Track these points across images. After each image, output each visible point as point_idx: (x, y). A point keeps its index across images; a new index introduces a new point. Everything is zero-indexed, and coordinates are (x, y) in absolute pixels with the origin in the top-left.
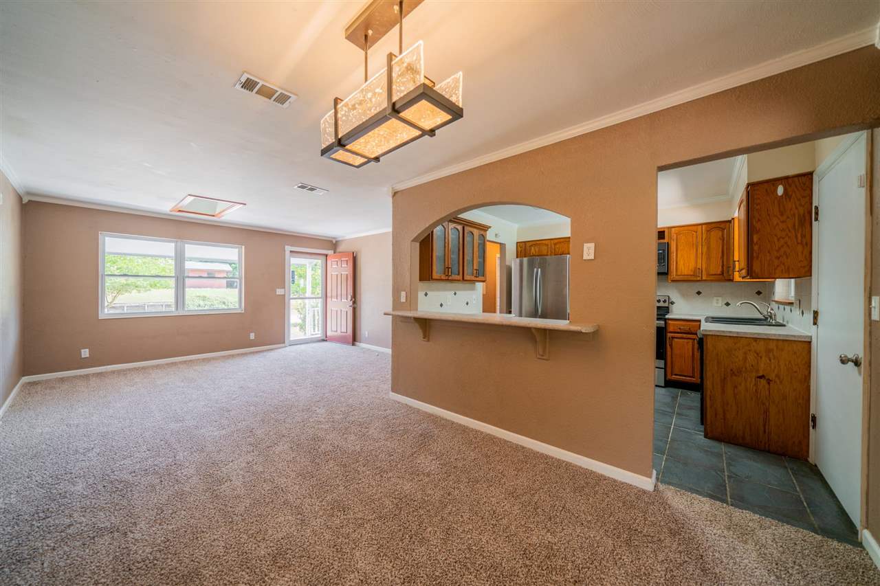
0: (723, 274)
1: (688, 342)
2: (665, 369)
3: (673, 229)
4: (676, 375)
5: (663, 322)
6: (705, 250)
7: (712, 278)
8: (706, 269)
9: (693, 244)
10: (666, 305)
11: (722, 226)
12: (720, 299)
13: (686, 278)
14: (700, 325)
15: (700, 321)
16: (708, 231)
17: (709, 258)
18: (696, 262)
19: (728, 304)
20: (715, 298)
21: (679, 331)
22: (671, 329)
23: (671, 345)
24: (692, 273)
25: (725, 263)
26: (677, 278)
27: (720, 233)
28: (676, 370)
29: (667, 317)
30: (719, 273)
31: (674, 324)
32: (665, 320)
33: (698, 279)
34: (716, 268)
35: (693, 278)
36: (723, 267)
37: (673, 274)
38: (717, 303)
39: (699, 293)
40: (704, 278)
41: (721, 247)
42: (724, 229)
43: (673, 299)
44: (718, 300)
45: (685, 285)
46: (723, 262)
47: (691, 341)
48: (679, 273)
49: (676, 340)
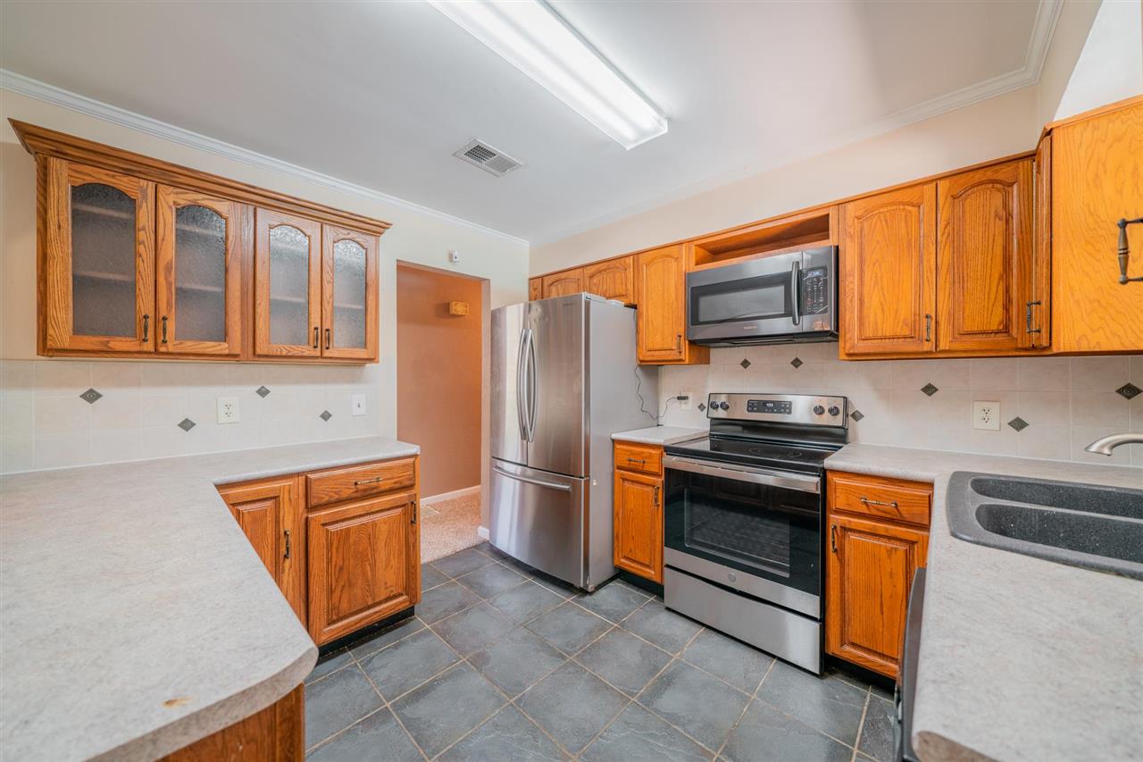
0: (1006, 329)
1: (890, 552)
2: (823, 621)
3: (850, 207)
4: (853, 645)
5: (817, 479)
6: (945, 257)
7: (970, 343)
8: (952, 315)
9: (909, 242)
10: (838, 421)
11: (1004, 173)
12: (995, 408)
13: (888, 346)
14: (930, 498)
15: (930, 485)
16: (954, 197)
17: (959, 280)
18: (920, 295)
19: (1019, 424)
20: (979, 406)
21: (864, 509)
22: (838, 500)
23: (840, 552)
24: (906, 332)
25: (1014, 294)
26: (862, 347)
27: (997, 199)
28: (856, 630)
29: (829, 463)
30: (994, 327)
31: (847, 489)
32: (824, 474)
33: (927, 347)
34: (984, 311)
35: (910, 347)
36: (1007, 309)
37: (852, 336)
38: (986, 420)
39: (929, 390)
40: (942, 347)
41: (1000, 241)
42: (1011, 185)
43: (857, 404)
44: (986, 411)
45: (889, 367)
46: (1007, 290)
47: (902, 548)
48: (869, 333)
49: (853, 537)
